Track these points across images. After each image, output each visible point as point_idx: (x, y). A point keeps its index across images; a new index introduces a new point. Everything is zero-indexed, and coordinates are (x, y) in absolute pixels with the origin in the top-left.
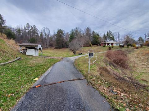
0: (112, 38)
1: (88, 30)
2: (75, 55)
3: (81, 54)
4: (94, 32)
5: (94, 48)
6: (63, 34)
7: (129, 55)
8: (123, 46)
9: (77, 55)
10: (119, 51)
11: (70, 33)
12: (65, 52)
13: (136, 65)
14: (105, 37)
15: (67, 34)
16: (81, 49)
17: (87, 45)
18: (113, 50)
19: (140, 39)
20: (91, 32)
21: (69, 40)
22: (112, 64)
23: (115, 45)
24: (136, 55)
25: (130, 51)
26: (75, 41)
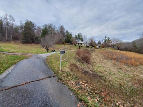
0: (81, 39)
1: (62, 28)
2: (48, 51)
3: (54, 51)
4: (67, 31)
5: (67, 46)
6: (34, 27)
7: (92, 54)
8: (88, 47)
9: (49, 52)
10: (85, 50)
11: (42, 28)
12: (36, 48)
13: (96, 61)
14: (76, 38)
15: (39, 28)
16: (54, 46)
17: (60, 42)
18: (82, 49)
19: (99, 42)
20: (65, 31)
21: (41, 35)
22: (80, 60)
23: (83, 45)
24: (96, 54)
25: (92, 51)
26: (48, 37)
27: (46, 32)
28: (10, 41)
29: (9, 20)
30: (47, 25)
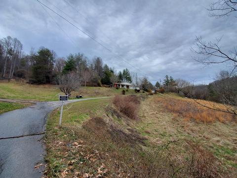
0: (129, 79)
1: (98, 61)
3: (81, 97)
5: (103, 89)
6: (52, 58)
7: (142, 103)
8: (139, 91)
10: (132, 96)
11: (66, 60)
12: (51, 91)
13: (146, 115)
14: (120, 77)
15: (61, 60)
16: (82, 89)
17: (94, 83)
19: (158, 85)
20: (103, 66)
21: (63, 72)
23: (131, 88)
24: (148, 103)
25: (144, 98)
26: (71, 75)
27: (71, 66)
28: (9, 79)
29: (13, 47)
30: (74, 56)
